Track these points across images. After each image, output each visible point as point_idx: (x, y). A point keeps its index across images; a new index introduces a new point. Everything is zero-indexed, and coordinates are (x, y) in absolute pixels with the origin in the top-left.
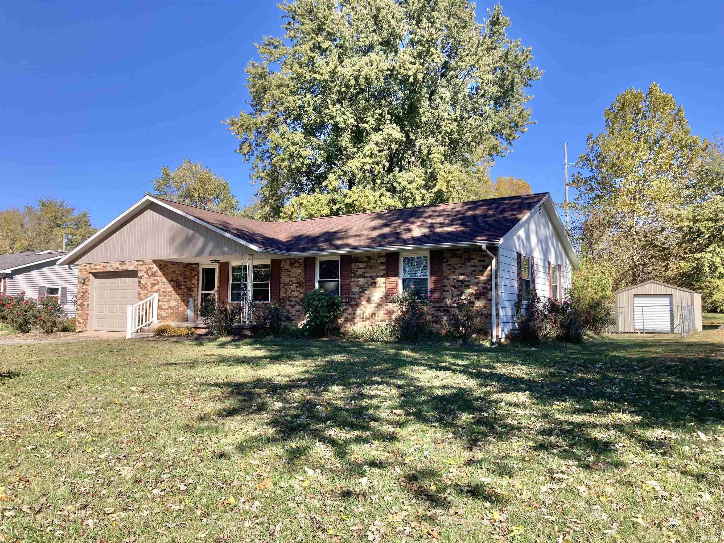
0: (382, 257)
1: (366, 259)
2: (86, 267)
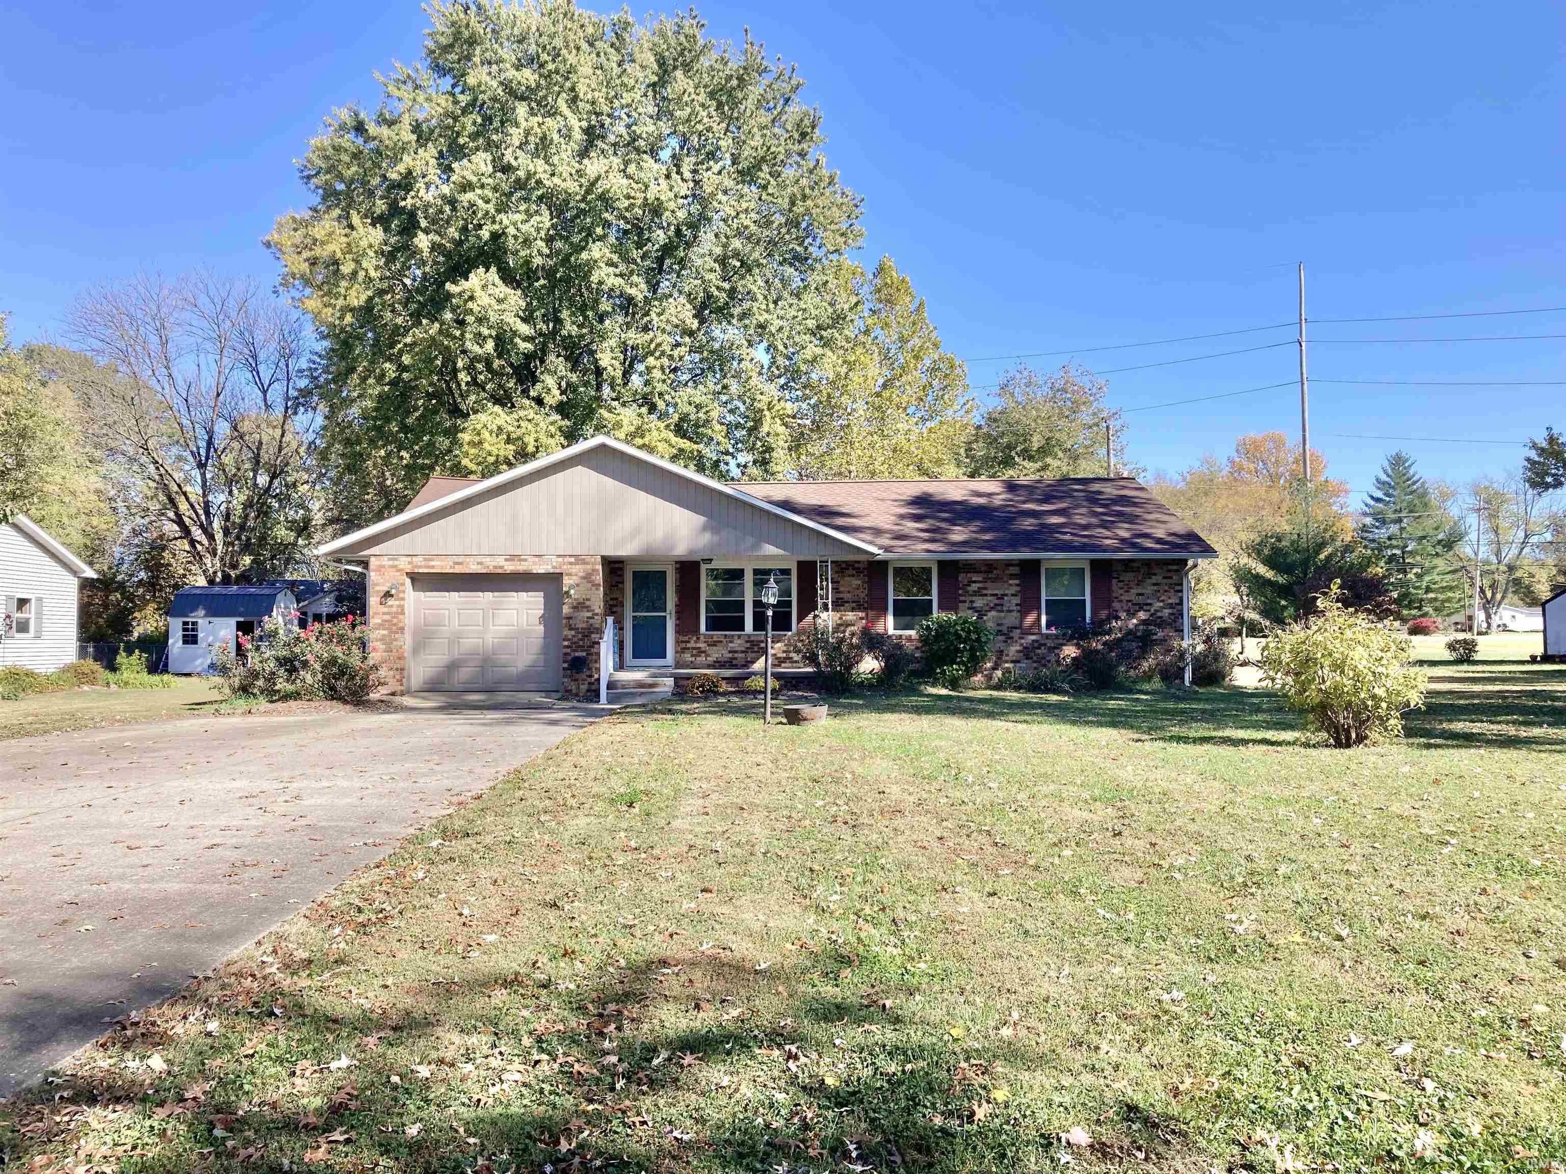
0: (1012, 566)
1: (983, 569)
2: (396, 563)
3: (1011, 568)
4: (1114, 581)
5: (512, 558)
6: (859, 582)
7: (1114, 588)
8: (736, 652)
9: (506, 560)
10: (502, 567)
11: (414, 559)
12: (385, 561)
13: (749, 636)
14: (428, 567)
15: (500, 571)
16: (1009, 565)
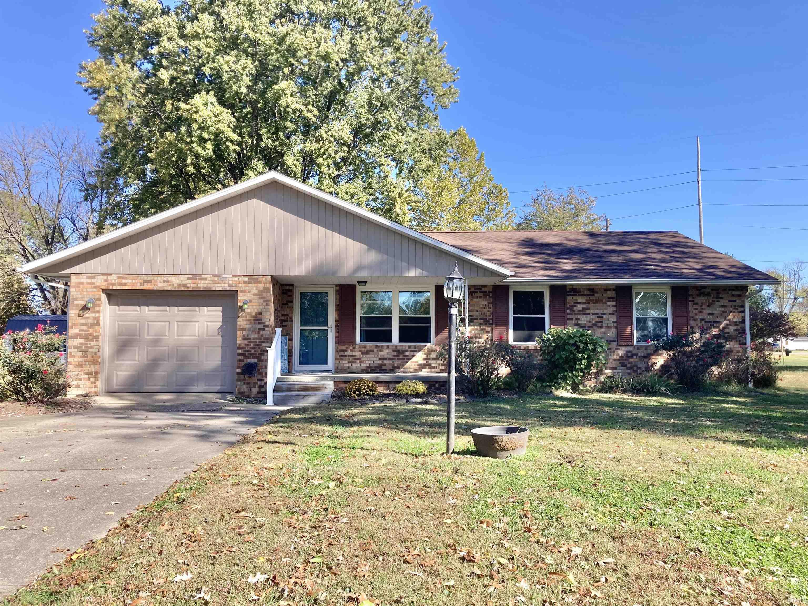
0: (609, 290)
1: (588, 292)
2: (93, 280)
3: (608, 292)
4: (690, 304)
5: (195, 277)
6: (485, 303)
7: (690, 309)
8: (385, 359)
9: (189, 279)
10: (185, 285)
11: (109, 277)
12: (83, 279)
13: (396, 346)
14: (121, 284)
15: (183, 288)
16: (606, 290)
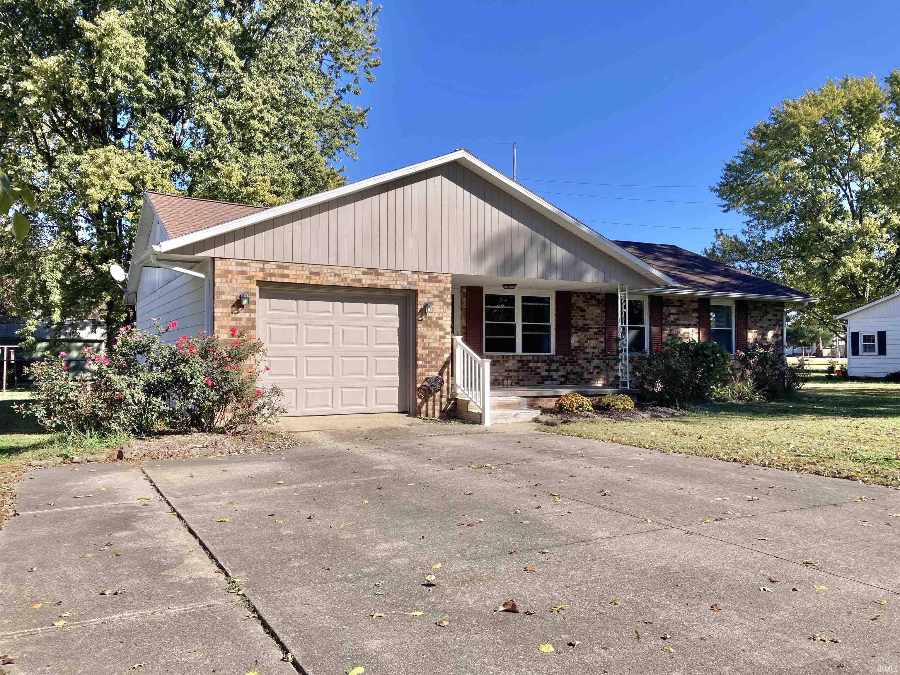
0: (694, 302)
1: (677, 304)
2: (245, 269)
3: (693, 304)
4: (749, 317)
5: (371, 271)
6: (599, 311)
7: (749, 321)
8: (510, 371)
9: (364, 273)
10: (360, 281)
11: (266, 266)
12: (232, 266)
13: (521, 356)
14: (283, 276)
15: (358, 285)
16: (692, 301)
